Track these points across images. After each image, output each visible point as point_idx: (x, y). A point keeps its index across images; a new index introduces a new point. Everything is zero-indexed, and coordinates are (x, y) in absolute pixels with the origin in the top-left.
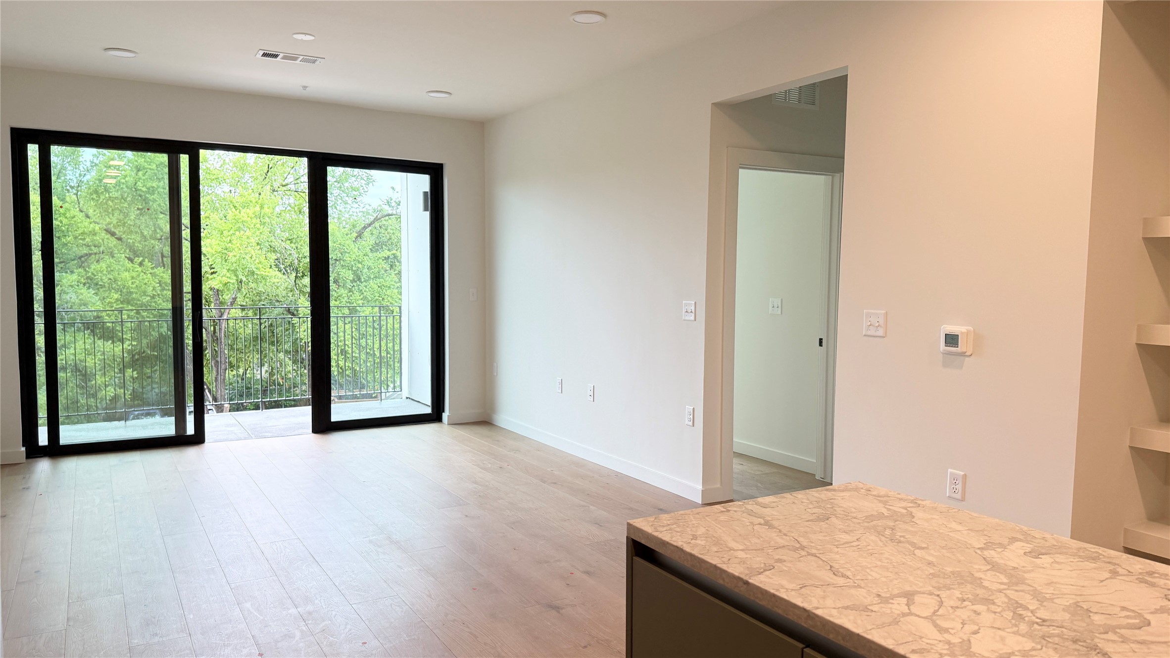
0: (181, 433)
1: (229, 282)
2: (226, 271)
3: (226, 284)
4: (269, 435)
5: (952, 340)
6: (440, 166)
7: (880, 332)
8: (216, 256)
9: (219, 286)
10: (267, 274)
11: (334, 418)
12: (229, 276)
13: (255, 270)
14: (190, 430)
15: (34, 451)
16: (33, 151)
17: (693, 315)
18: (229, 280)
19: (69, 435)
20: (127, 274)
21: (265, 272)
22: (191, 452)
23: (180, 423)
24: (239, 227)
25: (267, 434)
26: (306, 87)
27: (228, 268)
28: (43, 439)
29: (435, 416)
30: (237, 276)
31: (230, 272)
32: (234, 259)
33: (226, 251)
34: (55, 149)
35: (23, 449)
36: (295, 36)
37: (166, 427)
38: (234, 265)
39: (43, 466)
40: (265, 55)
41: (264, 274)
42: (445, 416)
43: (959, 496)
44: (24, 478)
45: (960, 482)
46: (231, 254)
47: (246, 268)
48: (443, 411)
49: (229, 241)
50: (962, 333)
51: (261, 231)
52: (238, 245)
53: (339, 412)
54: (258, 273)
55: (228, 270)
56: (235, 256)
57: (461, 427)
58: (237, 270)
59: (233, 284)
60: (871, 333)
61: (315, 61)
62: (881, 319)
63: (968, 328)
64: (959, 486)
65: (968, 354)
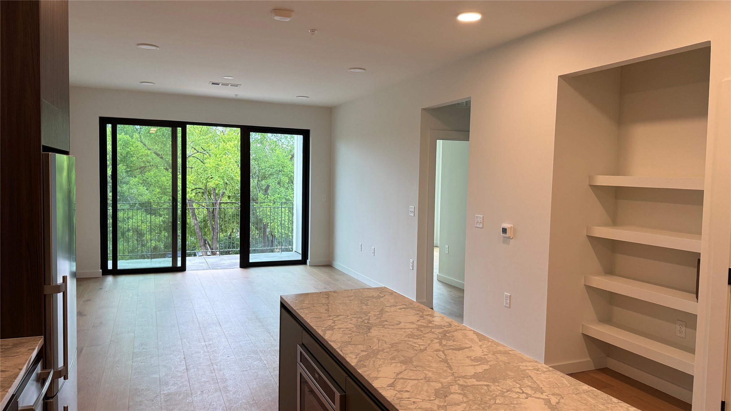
0: (175, 266)
1: (219, 184)
2: (218, 177)
3: (217, 184)
4: (219, 268)
5: (504, 230)
6: (308, 131)
7: (481, 226)
8: (212, 168)
9: (213, 185)
11: (251, 260)
12: (219, 180)
13: (233, 177)
14: (179, 264)
15: (106, 272)
17: (413, 213)
20: (164, 178)
22: (179, 275)
23: (175, 261)
24: (226, 153)
25: (218, 268)
26: (237, 95)
28: (110, 266)
29: (303, 262)
30: (223, 180)
31: (220, 178)
32: (222, 171)
33: (218, 166)
35: (101, 271)
36: (224, 77)
37: (167, 262)
38: (222, 174)
39: (110, 279)
40: (212, 84)
42: (308, 261)
43: (508, 306)
44: (100, 284)
45: (508, 298)
46: (220, 168)
47: (229, 176)
48: (308, 259)
49: (220, 160)
50: (508, 228)
52: (224, 163)
53: (253, 258)
54: (236, 178)
55: (219, 177)
56: (223, 169)
57: (317, 267)
58: (224, 177)
59: (221, 185)
60: (478, 226)
61: (237, 86)
62: (481, 219)
63: (511, 225)
64: (508, 301)
65: (511, 237)
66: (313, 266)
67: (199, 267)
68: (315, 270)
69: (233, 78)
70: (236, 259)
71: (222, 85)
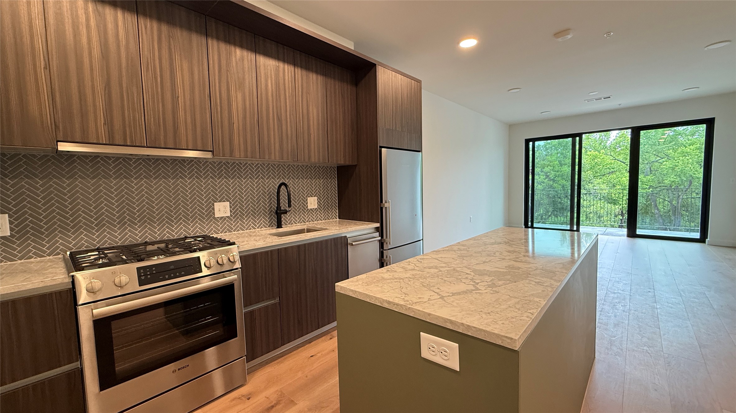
4: (610, 235)
6: (713, 119)
11: (638, 233)
14: (575, 228)
15: (527, 226)
16: (530, 144)
18: (675, 180)
19: (537, 225)
26: (620, 104)
27: (676, 174)
32: (679, 170)
34: (537, 143)
35: (523, 225)
36: (589, 94)
38: (679, 173)
42: (707, 240)
48: (707, 238)
52: (681, 163)
56: (679, 169)
59: (678, 181)
61: (610, 97)
66: (712, 245)
69: (597, 93)
71: (596, 100)
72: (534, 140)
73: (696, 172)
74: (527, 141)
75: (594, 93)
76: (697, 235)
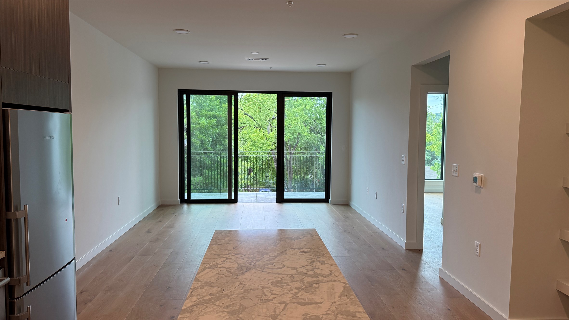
0: (230, 198)
1: (290, 138)
3: (289, 139)
4: (263, 202)
5: (475, 180)
6: (331, 93)
7: (457, 175)
9: (286, 140)
10: (305, 135)
11: (285, 197)
12: (290, 136)
14: (233, 198)
15: (183, 201)
16: (185, 96)
17: (404, 161)
19: (194, 196)
20: (254, 135)
21: (305, 134)
22: (233, 205)
23: (230, 195)
24: (296, 115)
25: (262, 201)
26: (272, 67)
27: (290, 132)
28: (186, 198)
29: (326, 200)
30: (293, 135)
32: (292, 129)
33: (290, 125)
34: (192, 96)
35: (179, 200)
36: (252, 53)
37: (224, 196)
39: (185, 206)
40: (248, 59)
41: (304, 135)
42: (330, 200)
43: (478, 254)
44: (175, 210)
45: (478, 247)
46: (291, 126)
47: (297, 132)
48: (330, 198)
49: (291, 121)
50: (478, 177)
51: (304, 116)
52: (294, 123)
53: (287, 195)
54: (302, 134)
55: (290, 133)
56: (293, 127)
57: (337, 206)
58: (294, 133)
59: (292, 139)
60: (454, 174)
61: (266, 60)
62: (457, 169)
63: (482, 175)
64: (478, 249)
65: (482, 187)
66: (333, 204)
67: (249, 200)
68: (334, 208)
69: (258, 53)
70: (274, 195)
71: (255, 60)
72: (189, 92)
73: (303, 131)
74: (181, 92)
75: (256, 53)
76: (322, 195)
